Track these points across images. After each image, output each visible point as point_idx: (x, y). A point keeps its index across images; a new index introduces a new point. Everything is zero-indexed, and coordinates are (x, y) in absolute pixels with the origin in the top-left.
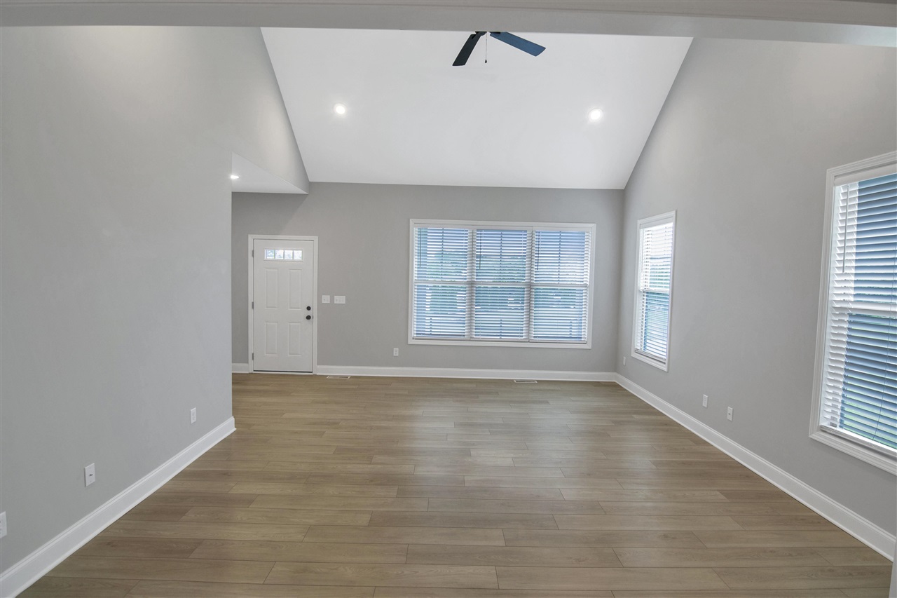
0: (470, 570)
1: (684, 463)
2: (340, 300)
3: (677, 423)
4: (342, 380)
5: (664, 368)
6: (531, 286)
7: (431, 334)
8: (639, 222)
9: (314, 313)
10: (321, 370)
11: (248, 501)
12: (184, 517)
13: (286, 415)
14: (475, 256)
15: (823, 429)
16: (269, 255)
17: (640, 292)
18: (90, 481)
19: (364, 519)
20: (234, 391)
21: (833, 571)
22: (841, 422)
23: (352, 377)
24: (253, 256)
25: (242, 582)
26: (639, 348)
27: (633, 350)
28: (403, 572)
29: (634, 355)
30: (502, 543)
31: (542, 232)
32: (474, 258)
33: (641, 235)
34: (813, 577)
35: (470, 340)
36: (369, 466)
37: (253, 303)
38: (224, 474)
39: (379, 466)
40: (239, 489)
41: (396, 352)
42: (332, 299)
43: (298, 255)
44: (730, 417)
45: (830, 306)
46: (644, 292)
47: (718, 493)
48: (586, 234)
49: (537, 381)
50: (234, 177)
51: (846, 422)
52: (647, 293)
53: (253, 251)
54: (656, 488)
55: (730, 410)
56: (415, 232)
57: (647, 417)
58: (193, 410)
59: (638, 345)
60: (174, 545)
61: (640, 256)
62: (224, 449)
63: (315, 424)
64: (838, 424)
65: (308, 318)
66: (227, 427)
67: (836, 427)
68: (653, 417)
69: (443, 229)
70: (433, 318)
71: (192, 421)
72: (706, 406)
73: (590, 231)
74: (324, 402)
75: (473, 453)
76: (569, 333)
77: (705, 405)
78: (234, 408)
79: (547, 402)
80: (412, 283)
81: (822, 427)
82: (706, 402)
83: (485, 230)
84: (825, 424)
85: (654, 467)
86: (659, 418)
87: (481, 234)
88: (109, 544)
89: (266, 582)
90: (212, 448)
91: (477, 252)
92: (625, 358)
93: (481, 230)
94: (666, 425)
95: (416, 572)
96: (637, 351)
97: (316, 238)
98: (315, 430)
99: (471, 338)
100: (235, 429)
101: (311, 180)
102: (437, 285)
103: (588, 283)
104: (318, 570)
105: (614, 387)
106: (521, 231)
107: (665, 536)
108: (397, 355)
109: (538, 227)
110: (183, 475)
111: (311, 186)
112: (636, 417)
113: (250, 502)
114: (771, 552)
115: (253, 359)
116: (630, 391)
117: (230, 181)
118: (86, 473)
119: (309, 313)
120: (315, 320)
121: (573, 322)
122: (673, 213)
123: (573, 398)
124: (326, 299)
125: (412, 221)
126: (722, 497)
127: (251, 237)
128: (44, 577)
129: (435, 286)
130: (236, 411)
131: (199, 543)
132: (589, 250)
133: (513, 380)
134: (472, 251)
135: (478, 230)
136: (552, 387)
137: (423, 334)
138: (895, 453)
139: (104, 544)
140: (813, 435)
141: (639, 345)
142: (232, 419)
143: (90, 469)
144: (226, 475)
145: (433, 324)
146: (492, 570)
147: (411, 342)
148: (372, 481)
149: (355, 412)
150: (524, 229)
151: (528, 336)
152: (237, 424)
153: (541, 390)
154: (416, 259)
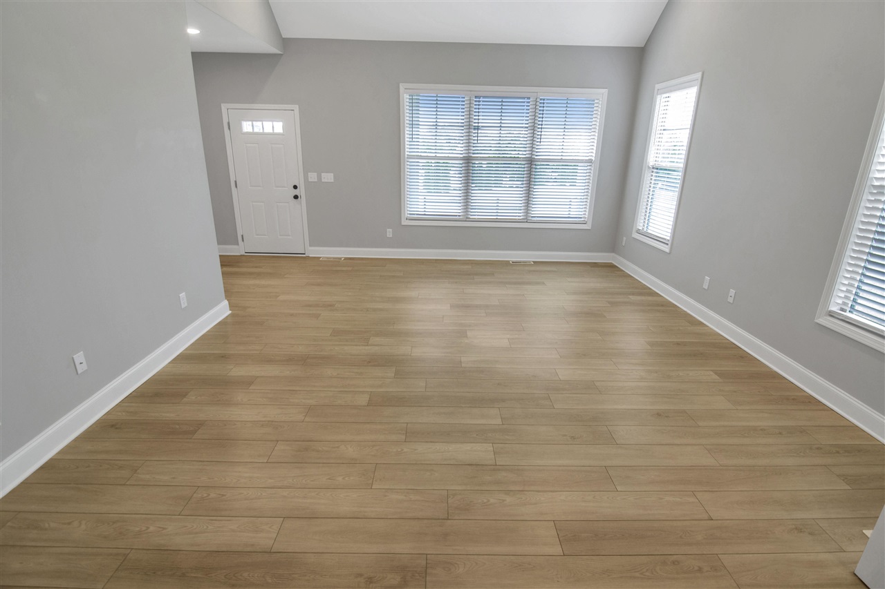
0: (468, 447)
1: (678, 344)
2: (328, 177)
3: (673, 304)
4: (336, 262)
5: (666, 249)
6: (532, 161)
7: (425, 215)
8: (658, 86)
9: (301, 192)
10: (313, 252)
11: (247, 382)
12: (185, 399)
13: (282, 297)
14: (471, 128)
15: (831, 314)
16: (247, 127)
17: (649, 167)
18: (81, 369)
19: (363, 400)
20: (224, 274)
21: (821, 449)
22: (852, 307)
23: (346, 259)
24: (229, 128)
25: (246, 461)
26: (641, 228)
27: (634, 230)
28: (402, 450)
29: (635, 235)
30: (499, 421)
31: (547, 99)
32: (471, 130)
33: (658, 103)
34: (802, 454)
35: (466, 221)
36: (367, 348)
37: (236, 182)
38: (223, 357)
39: (377, 348)
40: (237, 371)
41: (389, 233)
42: (319, 177)
43: (278, 127)
44: (731, 300)
45: (869, 183)
46: (653, 168)
47: (712, 373)
48: (596, 101)
49: (533, 262)
50: (193, 31)
51: (857, 307)
52: (657, 169)
53: (229, 123)
54: (650, 368)
55: (732, 292)
56: (405, 98)
57: (643, 298)
58: (183, 295)
59: (640, 225)
60: (177, 427)
61: (654, 127)
62: (220, 332)
63: (310, 306)
64: (848, 309)
65: (296, 197)
66: (222, 311)
67: (845, 312)
68: (650, 298)
69: (437, 96)
70: (427, 197)
71: (183, 306)
72: (706, 288)
73: (600, 97)
74: (319, 285)
75: (469, 334)
76: (567, 213)
77: (705, 286)
78: (226, 291)
79: (544, 283)
80: (404, 159)
81: (830, 311)
82: (707, 284)
83: (484, 97)
84: (834, 308)
85: (649, 347)
86: (655, 298)
87: (479, 101)
88: (112, 426)
89: (269, 461)
90: (208, 332)
91: (475, 123)
92: (625, 238)
93: (479, 97)
94: (662, 306)
95: (415, 450)
96: (638, 232)
97: (296, 108)
98: (311, 312)
99: (467, 218)
100: (230, 312)
101: (283, 37)
102: (430, 161)
103: (593, 159)
104: (320, 449)
105: (611, 267)
106: (524, 98)
107: (659, 415)
108: (391, 236)
109: (543, 92)
110: (182, 358)
111: (286, 43)
112: (633, 298)
113: (251, 383)
114: (761, 430)
115: (243, 241)
116: (627, 271)
117: (187, 35)
118: (75, 360)
119: (296, 192)
120: (303, 199)
121: (572, 200)
122: (699, 75)
123: (569, 279)
124: (313, 177)
125: (402, 87)
126: (716, 377)
127: (224, 107)
128: (51, 460)
129: (428, 162)
130: (229, 294)
131: (200, 424)
132: (598, 120)
133: (509, 261)
134: (470, 121)
135: (476, 97)
136: (548, 268)
137: (417, 214)
138: (883, 331)
139: (107, 426)
140: (820, 319)
141: (642, 225)
142: (226, 303)
143: (79, 357)
144: (224, 357)
145: (427, 204)
146: (489, 447)
147: (404, 222)
148: (370, 362)
149: (350, 294)
150: (528, 95)
151: (526, 215)
152: (231, 306)
153: (537, 271)
154: (407, 131)
